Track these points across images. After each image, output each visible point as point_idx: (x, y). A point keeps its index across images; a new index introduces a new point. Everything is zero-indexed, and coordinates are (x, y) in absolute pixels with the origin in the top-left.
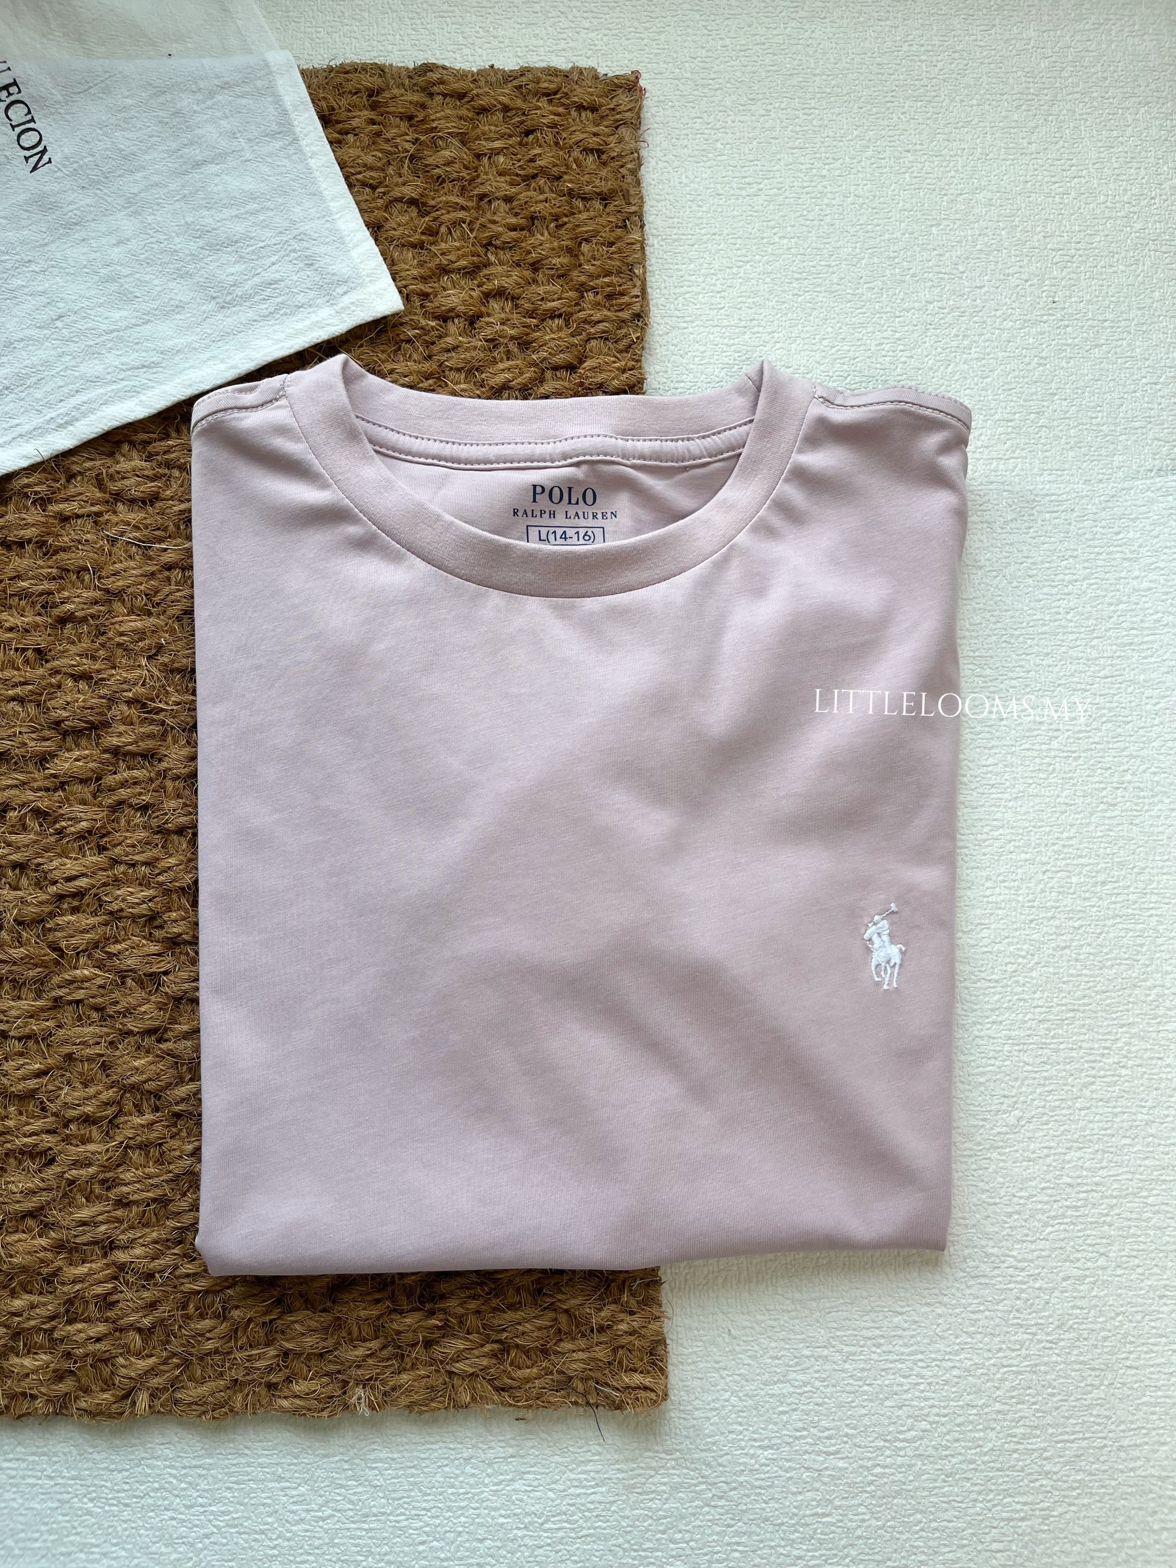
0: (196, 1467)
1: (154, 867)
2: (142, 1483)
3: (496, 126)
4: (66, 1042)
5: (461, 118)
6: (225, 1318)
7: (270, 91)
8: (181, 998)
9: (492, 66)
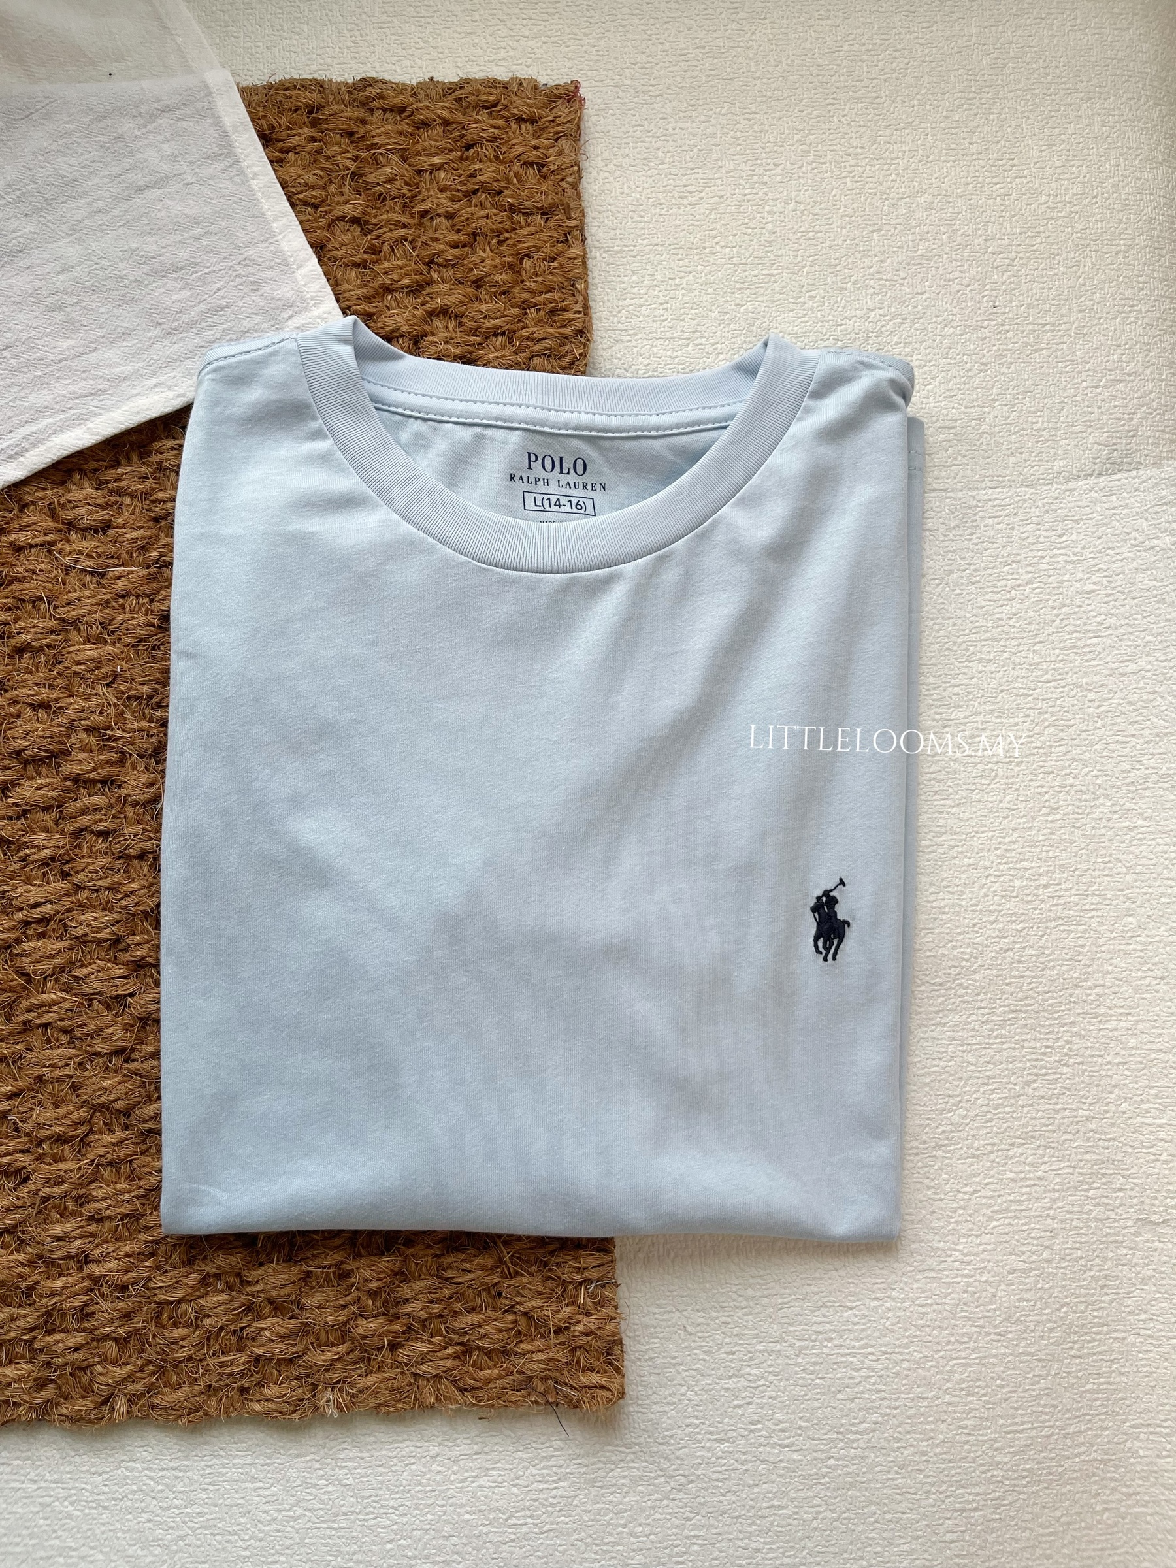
0: (173, 1469)
1: (116, 892)
2: (121, 1485)
3: (437, 141)
4: (36, 1064)
5: (401, 133)
6: (197, 1326)
7: (209, 113)
8: (147, 1019)
9: (431, 79)
